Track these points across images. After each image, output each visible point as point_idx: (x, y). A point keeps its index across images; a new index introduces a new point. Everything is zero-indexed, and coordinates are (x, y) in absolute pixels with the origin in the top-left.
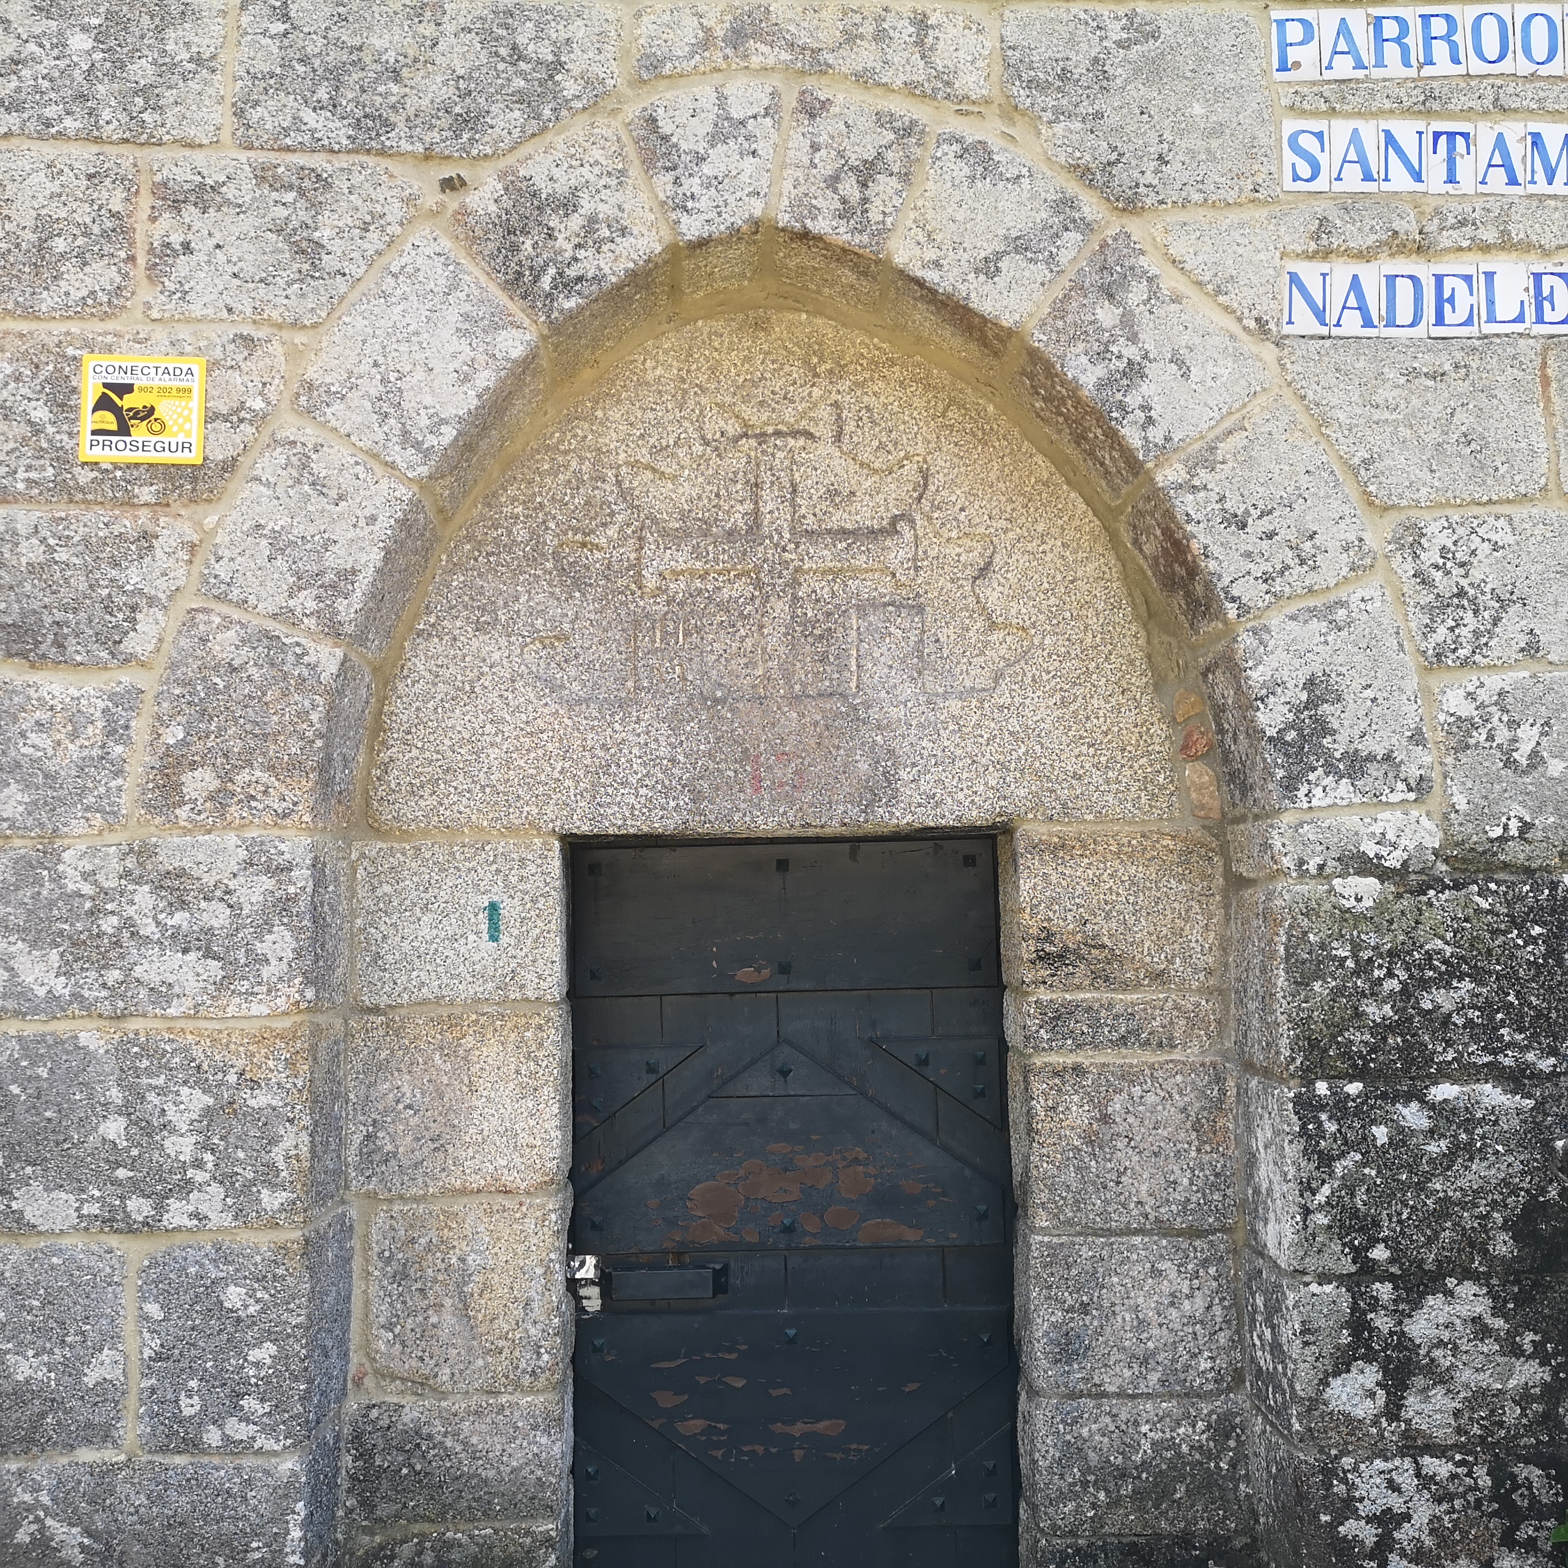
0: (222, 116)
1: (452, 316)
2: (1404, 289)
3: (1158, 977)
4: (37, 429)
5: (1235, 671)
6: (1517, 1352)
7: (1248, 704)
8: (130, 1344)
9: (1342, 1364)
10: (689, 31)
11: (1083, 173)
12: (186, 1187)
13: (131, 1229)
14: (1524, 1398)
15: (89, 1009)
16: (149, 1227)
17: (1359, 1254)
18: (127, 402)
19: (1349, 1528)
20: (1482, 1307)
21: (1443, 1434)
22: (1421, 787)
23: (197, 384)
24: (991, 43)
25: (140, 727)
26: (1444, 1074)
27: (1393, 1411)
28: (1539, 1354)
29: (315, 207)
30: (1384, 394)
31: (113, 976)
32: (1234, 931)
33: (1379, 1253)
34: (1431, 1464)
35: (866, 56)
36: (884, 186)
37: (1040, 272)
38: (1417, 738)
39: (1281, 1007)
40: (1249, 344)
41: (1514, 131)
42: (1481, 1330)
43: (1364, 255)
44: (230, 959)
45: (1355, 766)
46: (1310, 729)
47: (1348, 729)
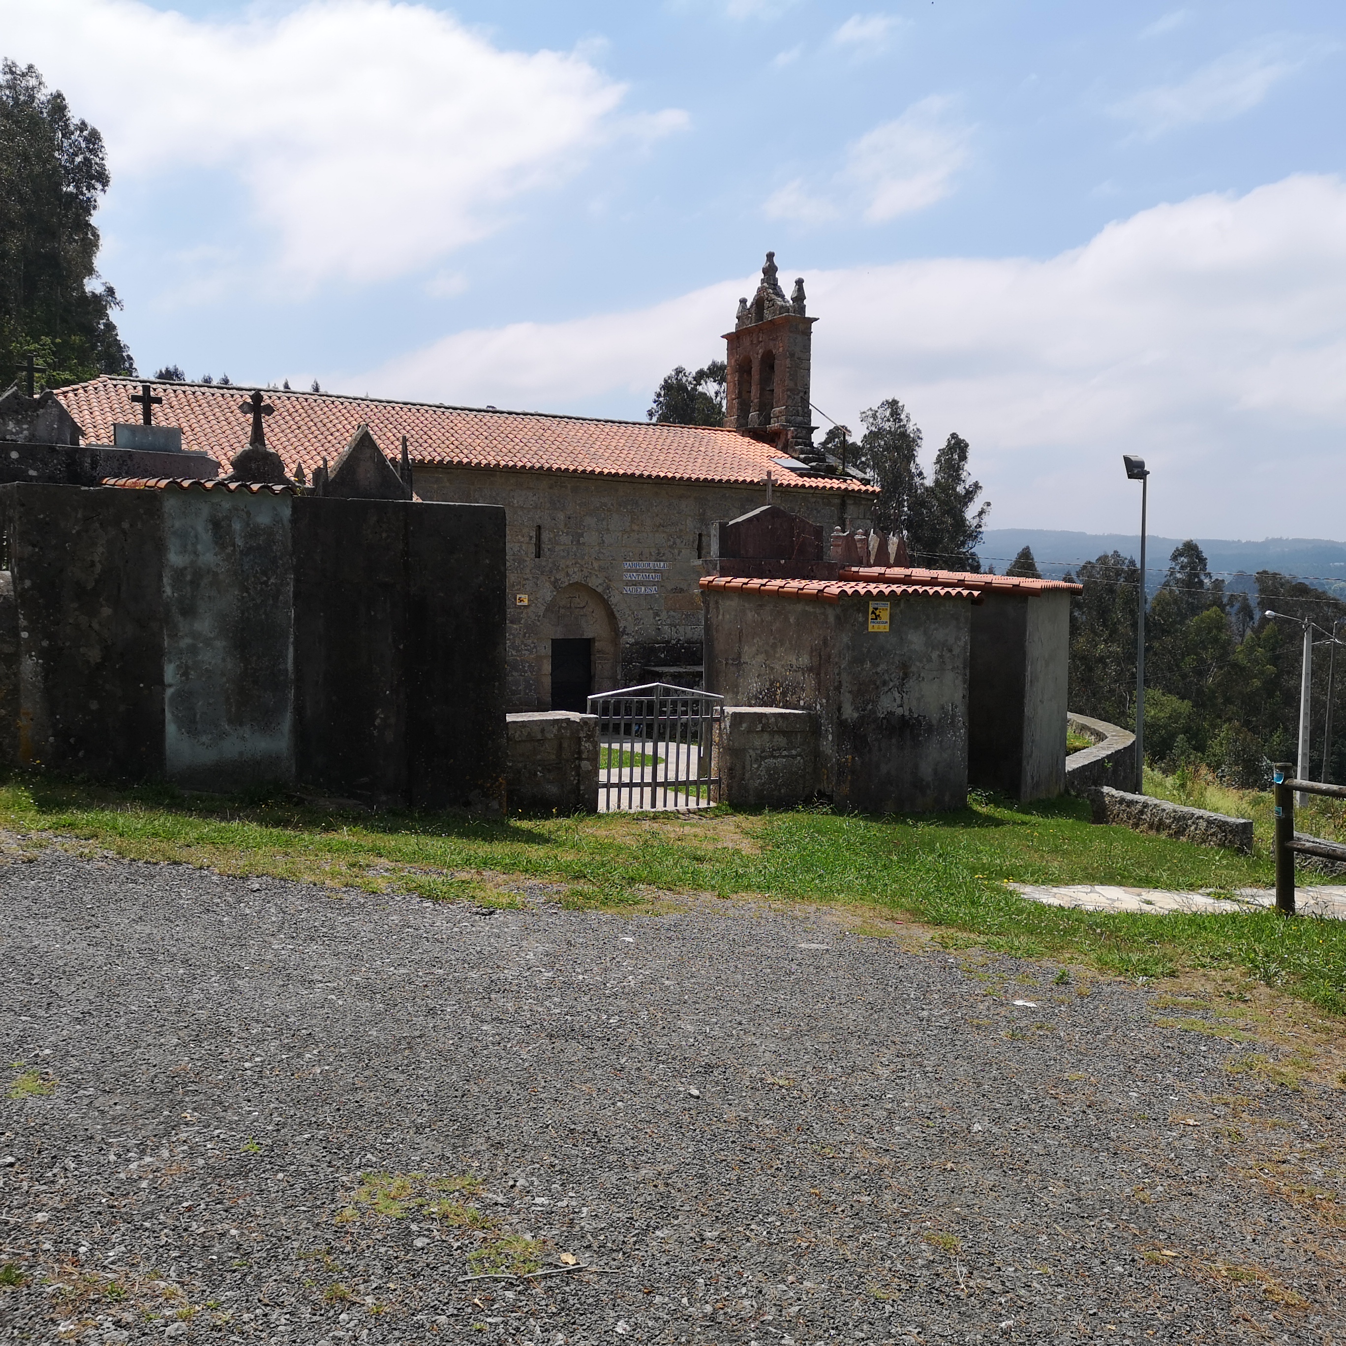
0: (529, 571)
1: (549, 591)
2: (634, 589)
3: (608, 653)
4: (513, 602)
5: (618, 625)
7: (619, 628)
8: (522, 686)
10: (571, 563)
11: (606, 578)
12: (527, 672)
13: (522, 676)
15: (518, 656)
16: (524, 676)
17: (626, 678)
18: (521, 599)
22: (633, 636)
23: (527, 598)
24: (598, 565)
25: (522, 630)
26: (634, 662)
29: (537, 580)
30: (632, 599)
31: (520, 653)
32: (616, 649)
33: (628, 678)
35: (587, 566)
36: (588, 578)
37: (602, 587)
38: (633, 632)
39: (620, 656)
40: (620, 594)
41: (644, 574)
43: (630, 586)
44: (531, 652)
45: (628, 634)
46: (624, 630)
47: (628, 631)
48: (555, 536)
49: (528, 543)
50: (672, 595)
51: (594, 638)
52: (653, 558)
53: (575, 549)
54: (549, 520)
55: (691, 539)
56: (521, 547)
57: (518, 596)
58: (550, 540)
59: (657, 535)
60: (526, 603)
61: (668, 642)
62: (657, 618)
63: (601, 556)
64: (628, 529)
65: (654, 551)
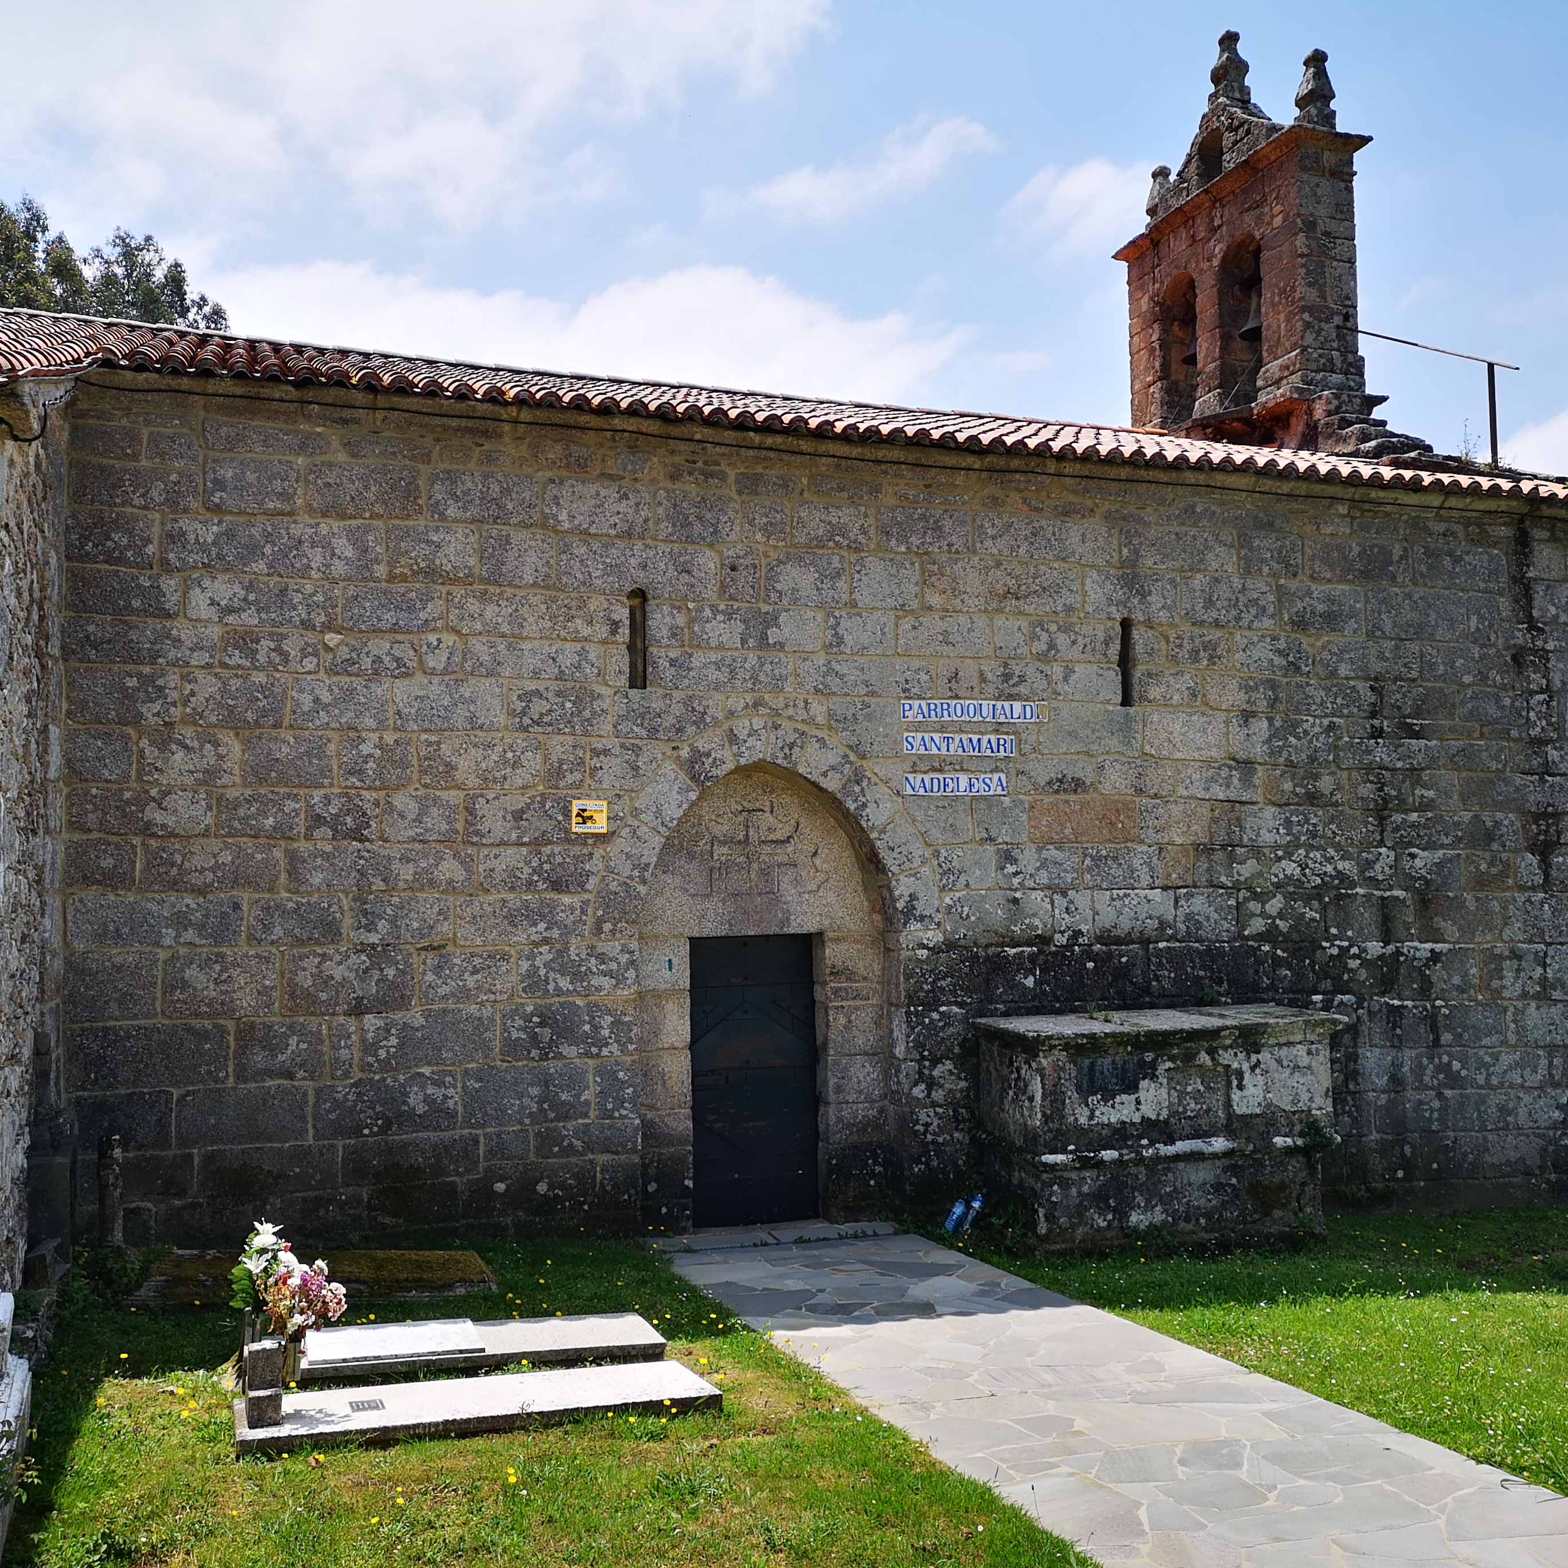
0: (610, 728)
1: (676, 788)
2: (935, 781)
3: (865, 979)
4: (560, 823)
5: (891, 891)
6: (960, 1079)
7: (894, 900)
8: (592, 1089)
9: (916, 1084)
10: (742, 704)
11: (850, 747)
12: (607, 1044)
13: (592, 1056)
14: (961, 1091)
15: (579, 994)
16: (598, 1055)
17: (921, 1053)
18: (585, 814)
19: (917, 1127)
20: (951, 1067)
21: (941, 1102)
22: (939, 924)
23: (605, 809)
24: (825, 708)
25: (590, 911)
26: (943, 1004)
27: (929, 1096)
28: (966, 1080)
29: (637, 755)
30: (930, 813)
31: (585, 984)
32: (887, 964)
33: (926, 1053)
34: (938, 1110)
35: (791, 711)
36: (796, 749)
37: (839, 776)
38: (938, 911)
39: (902, 987)
40: (895, 798)
41: (964, 737)
42: (951, 1073)
43: (925, 772)
44: (618, 978)
45: (922, 918)
46: (910, 908)
47: (920, 908)
48: (692, 621)
49: (604, 642)
50: (1048, 799)
51: (820, 934)
52: (990, 689)
53: (752, 658)
54: (671, 572)
55: (1101, 636)
56: (582, 653)
57: (576, 806)
58: (674, 633)
59: (999, 621)
60: (600, 825)
61: (1044, 940)
62: (1010, 869)
63: (834, 683)
64: (915, 604)
65: (992, 669)
